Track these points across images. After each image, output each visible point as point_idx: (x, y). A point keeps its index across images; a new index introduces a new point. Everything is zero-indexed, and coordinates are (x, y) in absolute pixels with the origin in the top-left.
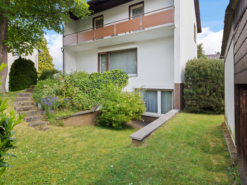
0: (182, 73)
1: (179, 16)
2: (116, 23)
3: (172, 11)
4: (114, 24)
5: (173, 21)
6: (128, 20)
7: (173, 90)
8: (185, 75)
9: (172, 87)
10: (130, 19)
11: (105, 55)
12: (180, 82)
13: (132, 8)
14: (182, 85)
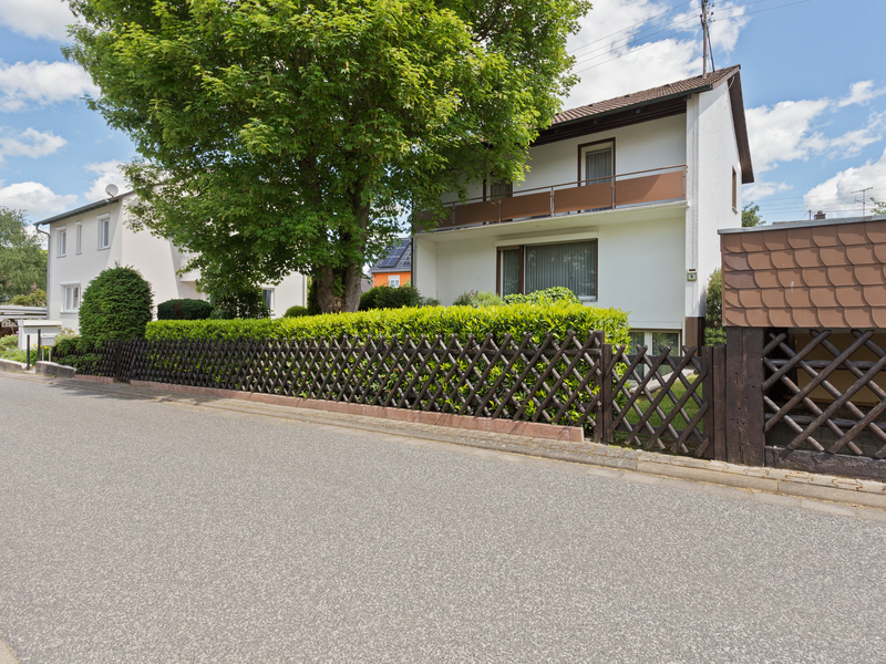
0: (703, 295)
1: (695, 184)
2: (555, 189)
3: (682, 176)
4: (550, 189)
5: (683, 196)
6: (576, 185)
7: (681, 330)
8: (708, 301)
9: (679, 325)
10: (579, 184)
11: (516, 251)
12: (697, 315)
13: (584, 150)
14: (701, 320)
